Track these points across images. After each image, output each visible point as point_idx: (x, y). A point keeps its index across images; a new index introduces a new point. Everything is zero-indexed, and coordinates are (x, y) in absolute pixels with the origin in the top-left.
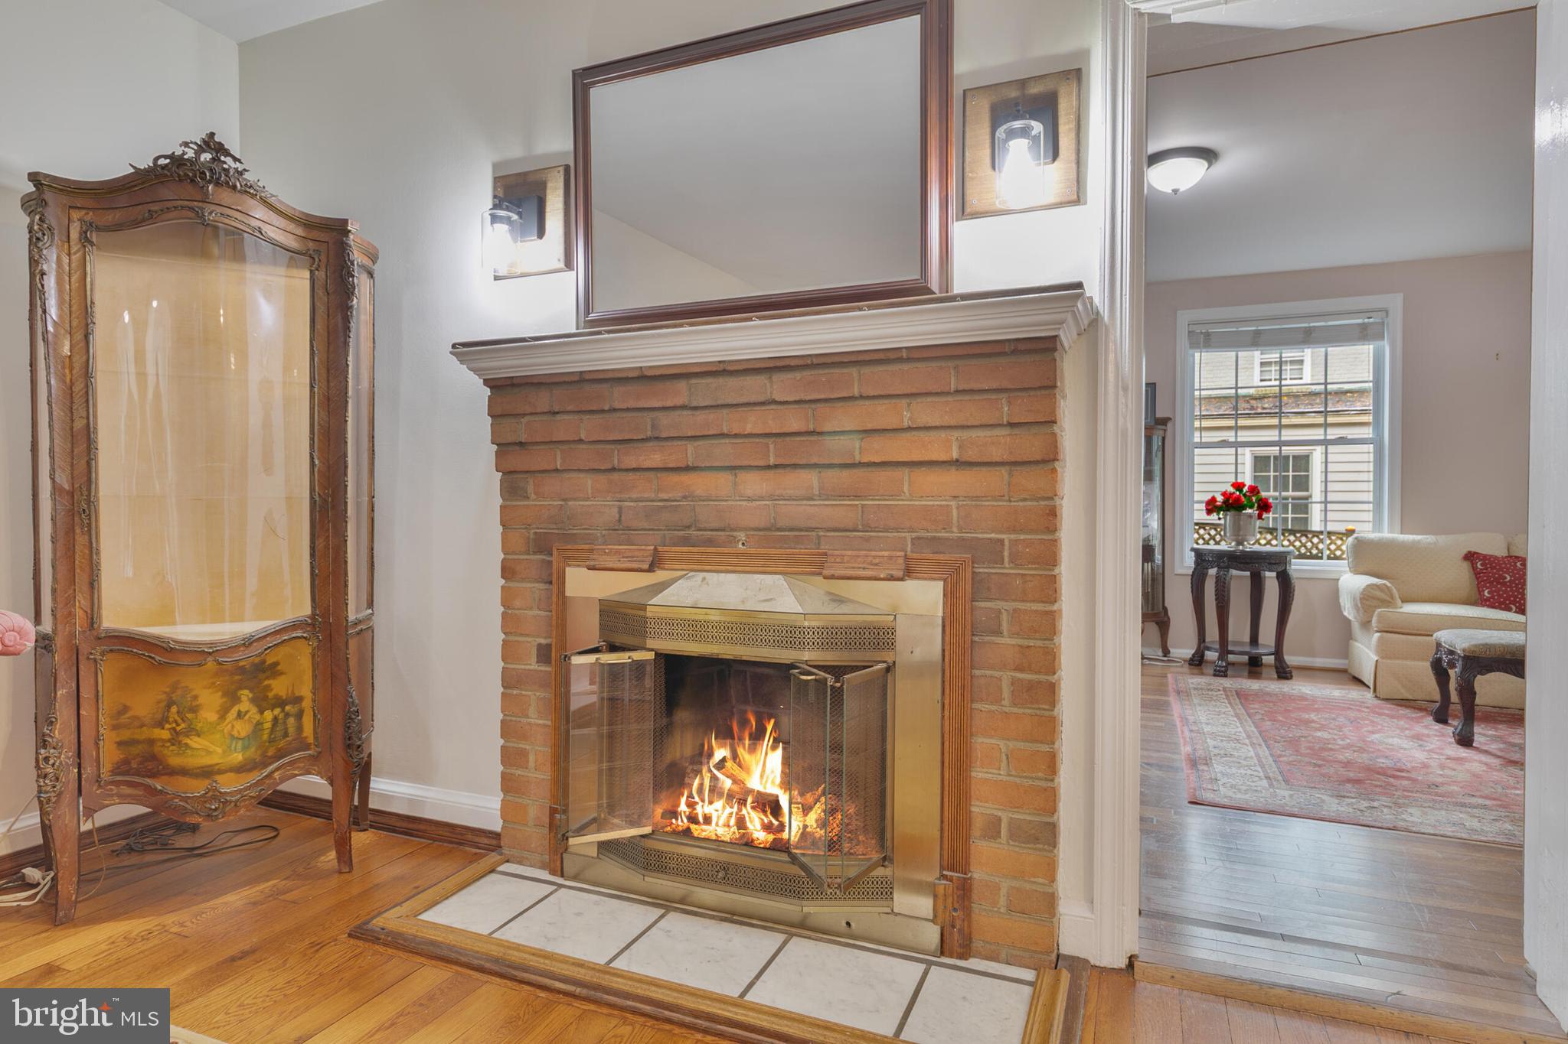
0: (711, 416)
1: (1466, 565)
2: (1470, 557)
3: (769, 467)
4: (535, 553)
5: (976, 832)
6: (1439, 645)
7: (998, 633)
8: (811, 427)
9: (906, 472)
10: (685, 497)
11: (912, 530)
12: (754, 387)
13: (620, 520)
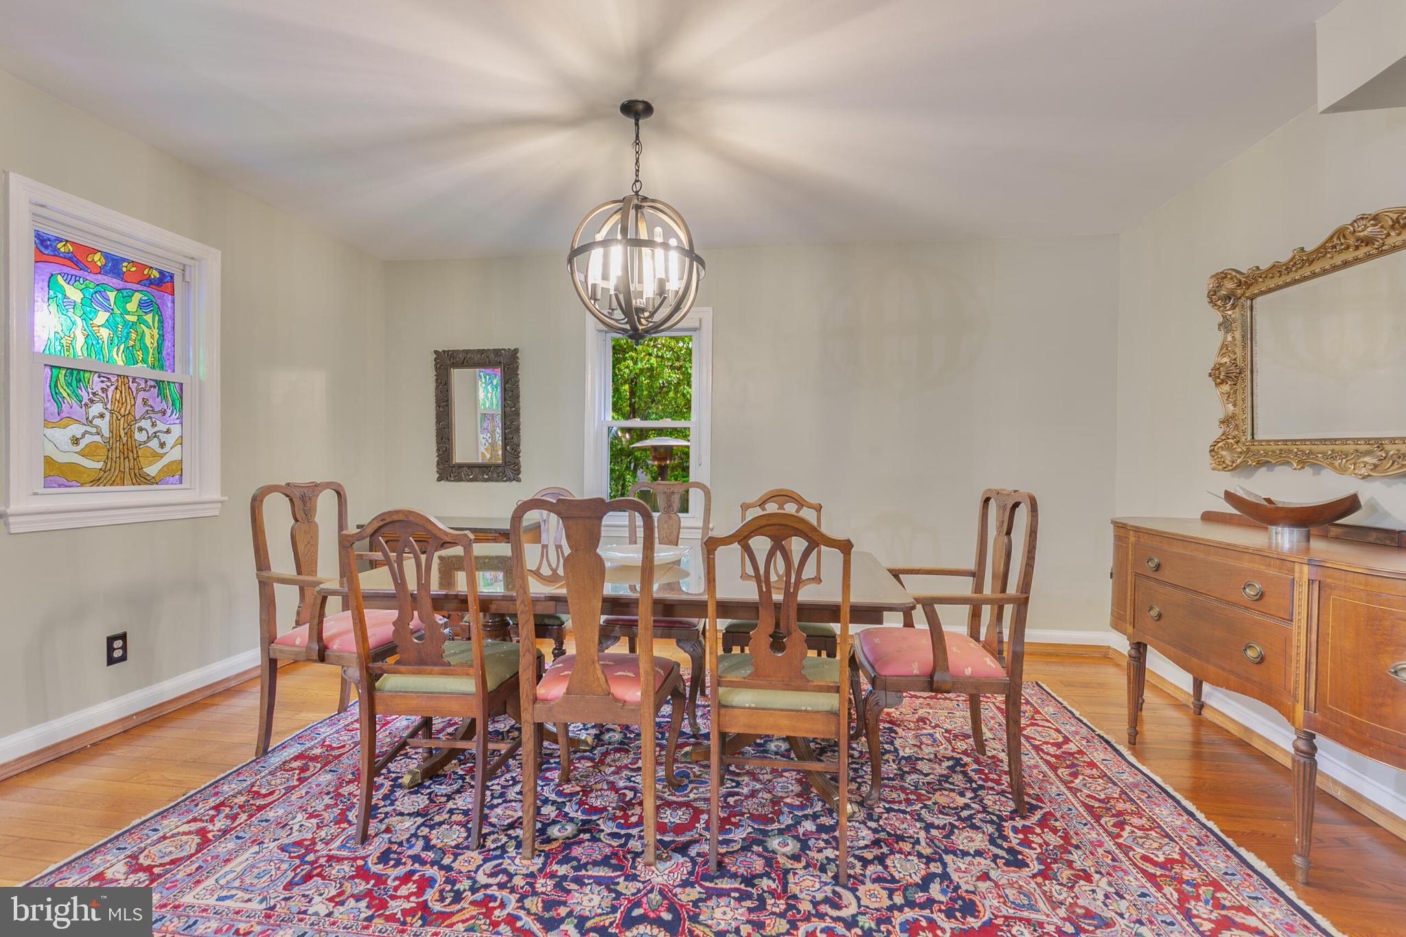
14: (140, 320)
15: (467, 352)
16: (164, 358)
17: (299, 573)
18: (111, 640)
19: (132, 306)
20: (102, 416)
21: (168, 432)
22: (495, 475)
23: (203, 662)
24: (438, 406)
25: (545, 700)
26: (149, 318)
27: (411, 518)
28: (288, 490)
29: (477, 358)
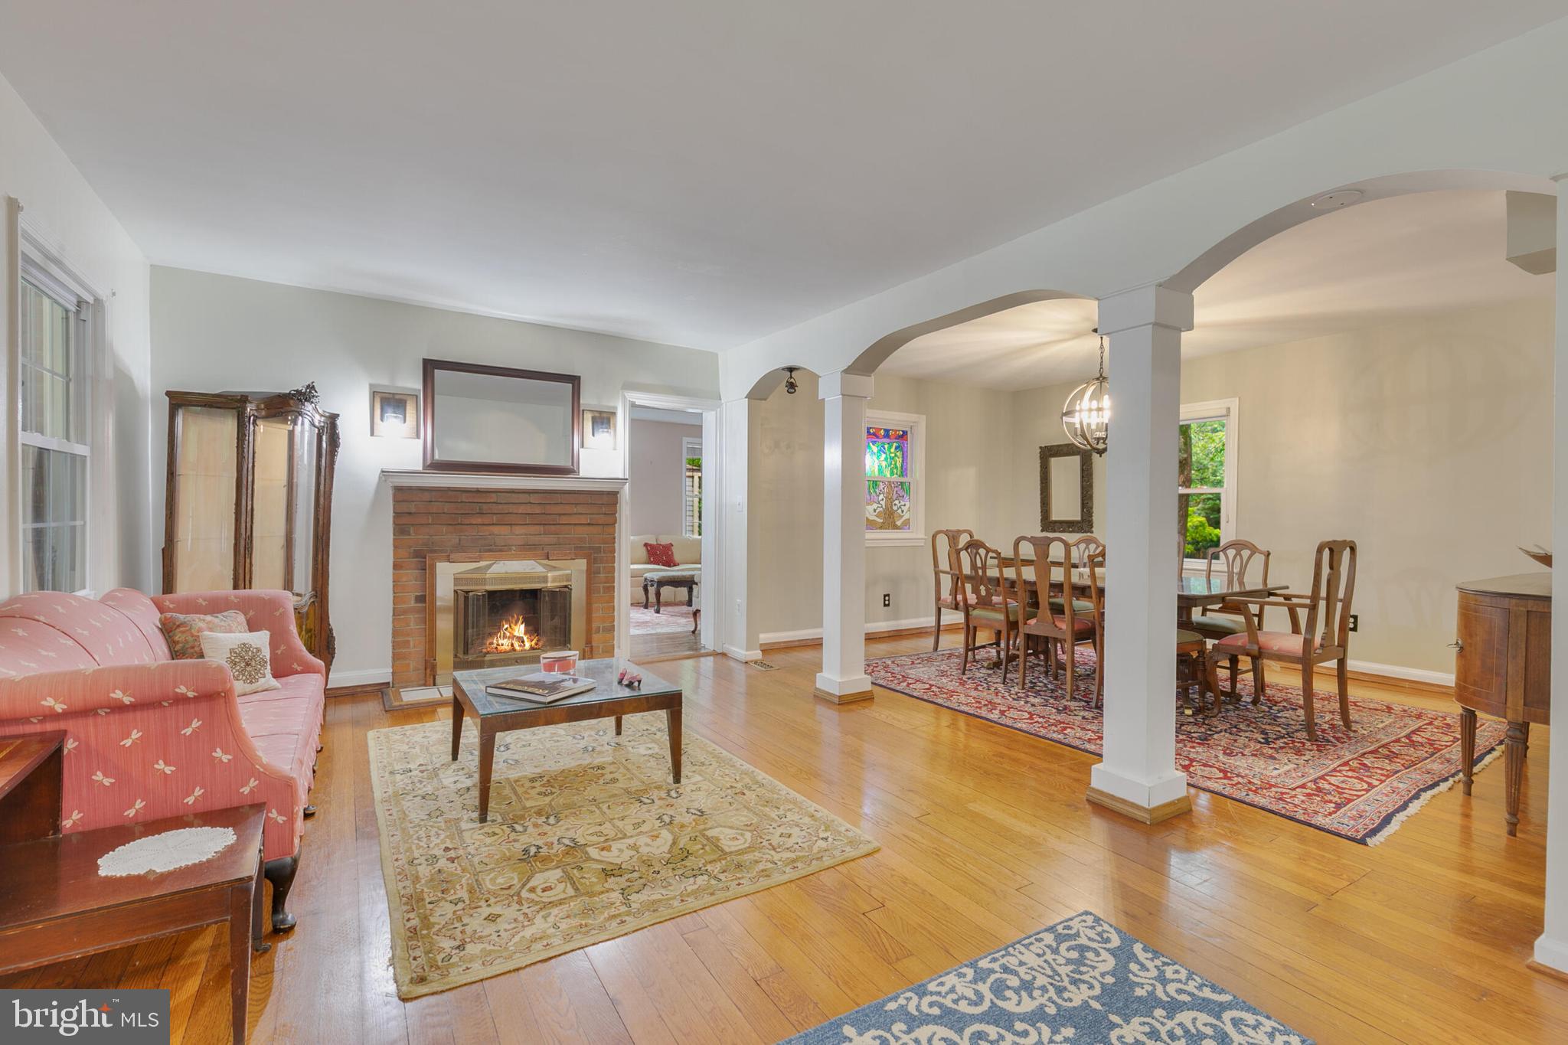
0: (505, 506)
1: (645, 548)
2: (646, 545)
3: (526, 524)
4: (413, 558)
5: (593, 632)
6: (646, 579)
7: (600, 573)
8: (543, 512)
9: (572, 526)
10: (490, 535)
11: (574, 544)
12: (523, 498)
13: (459, 544)
14: (896, 455)
15: (1059, 446)
16: (904, 472)
17: (951, 569)
18: (885, 596)
19: (893, 450)
20: (883, 499)
21: (905, 505)
22: (1076, 528)
23: (917, 616)
24: (1042, 483)
25: (1029, 625)
26: (898, 454)
27: (978, 543)
28: (946, 533)
29: (1065, 449)
